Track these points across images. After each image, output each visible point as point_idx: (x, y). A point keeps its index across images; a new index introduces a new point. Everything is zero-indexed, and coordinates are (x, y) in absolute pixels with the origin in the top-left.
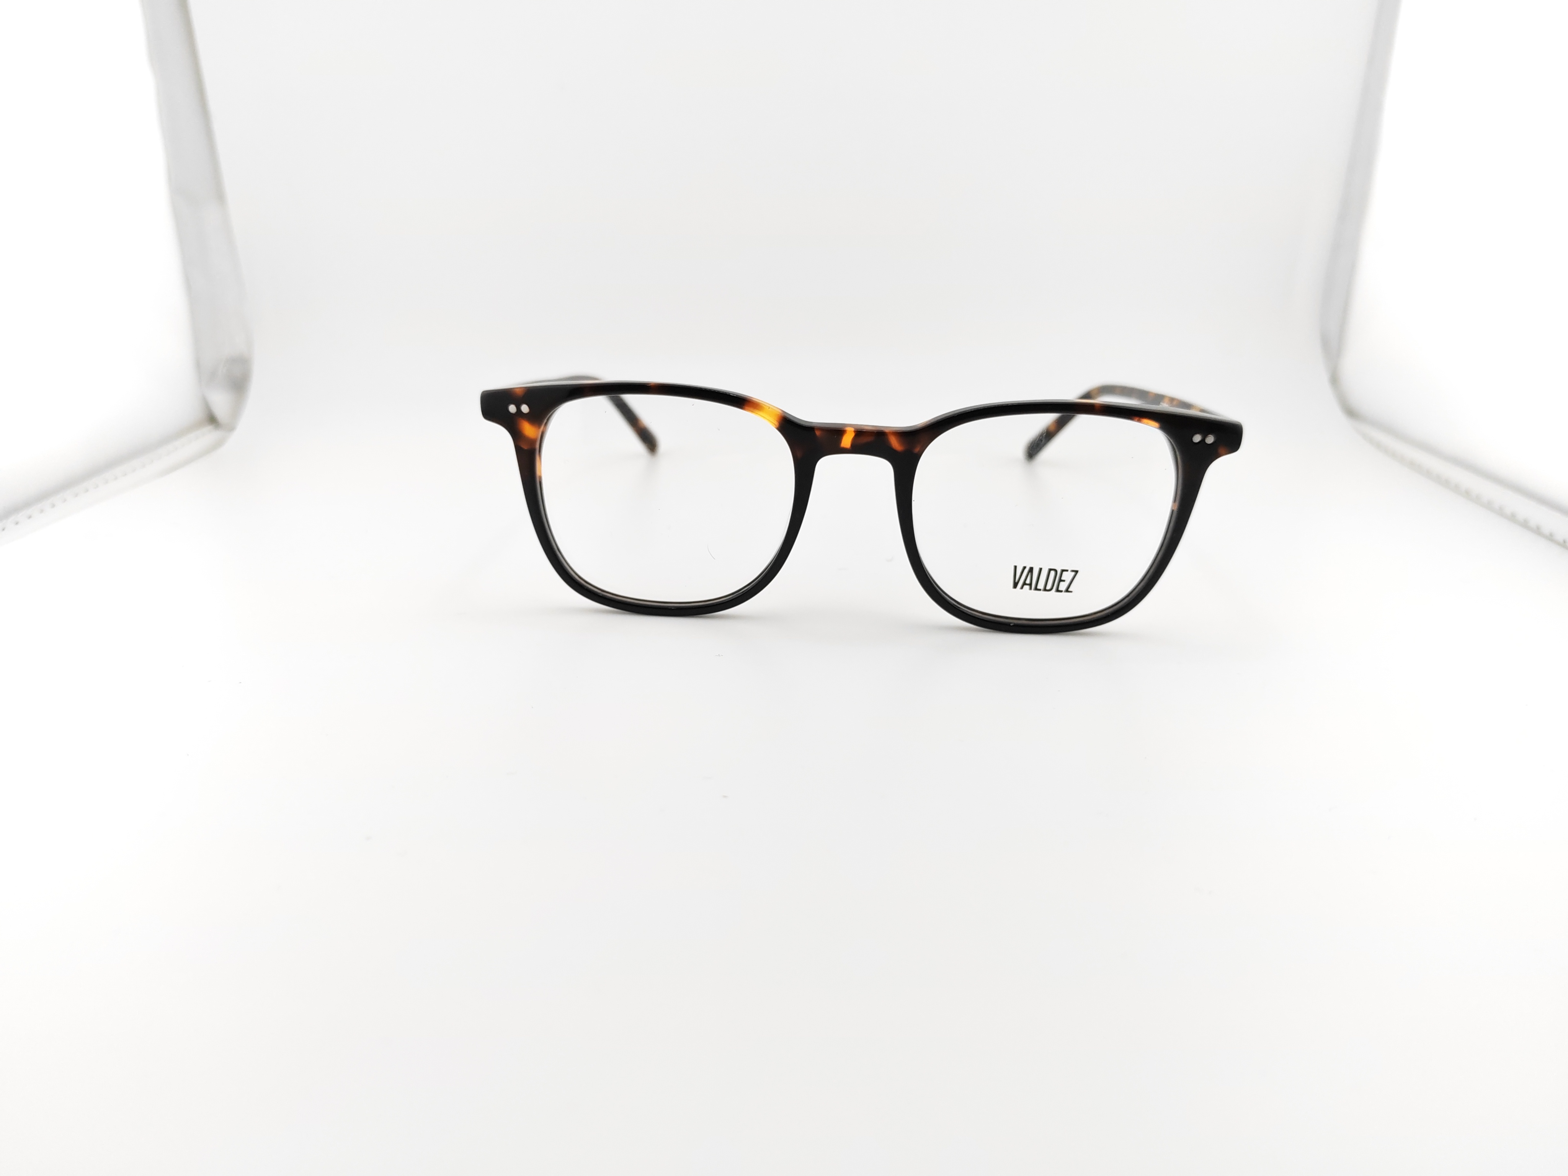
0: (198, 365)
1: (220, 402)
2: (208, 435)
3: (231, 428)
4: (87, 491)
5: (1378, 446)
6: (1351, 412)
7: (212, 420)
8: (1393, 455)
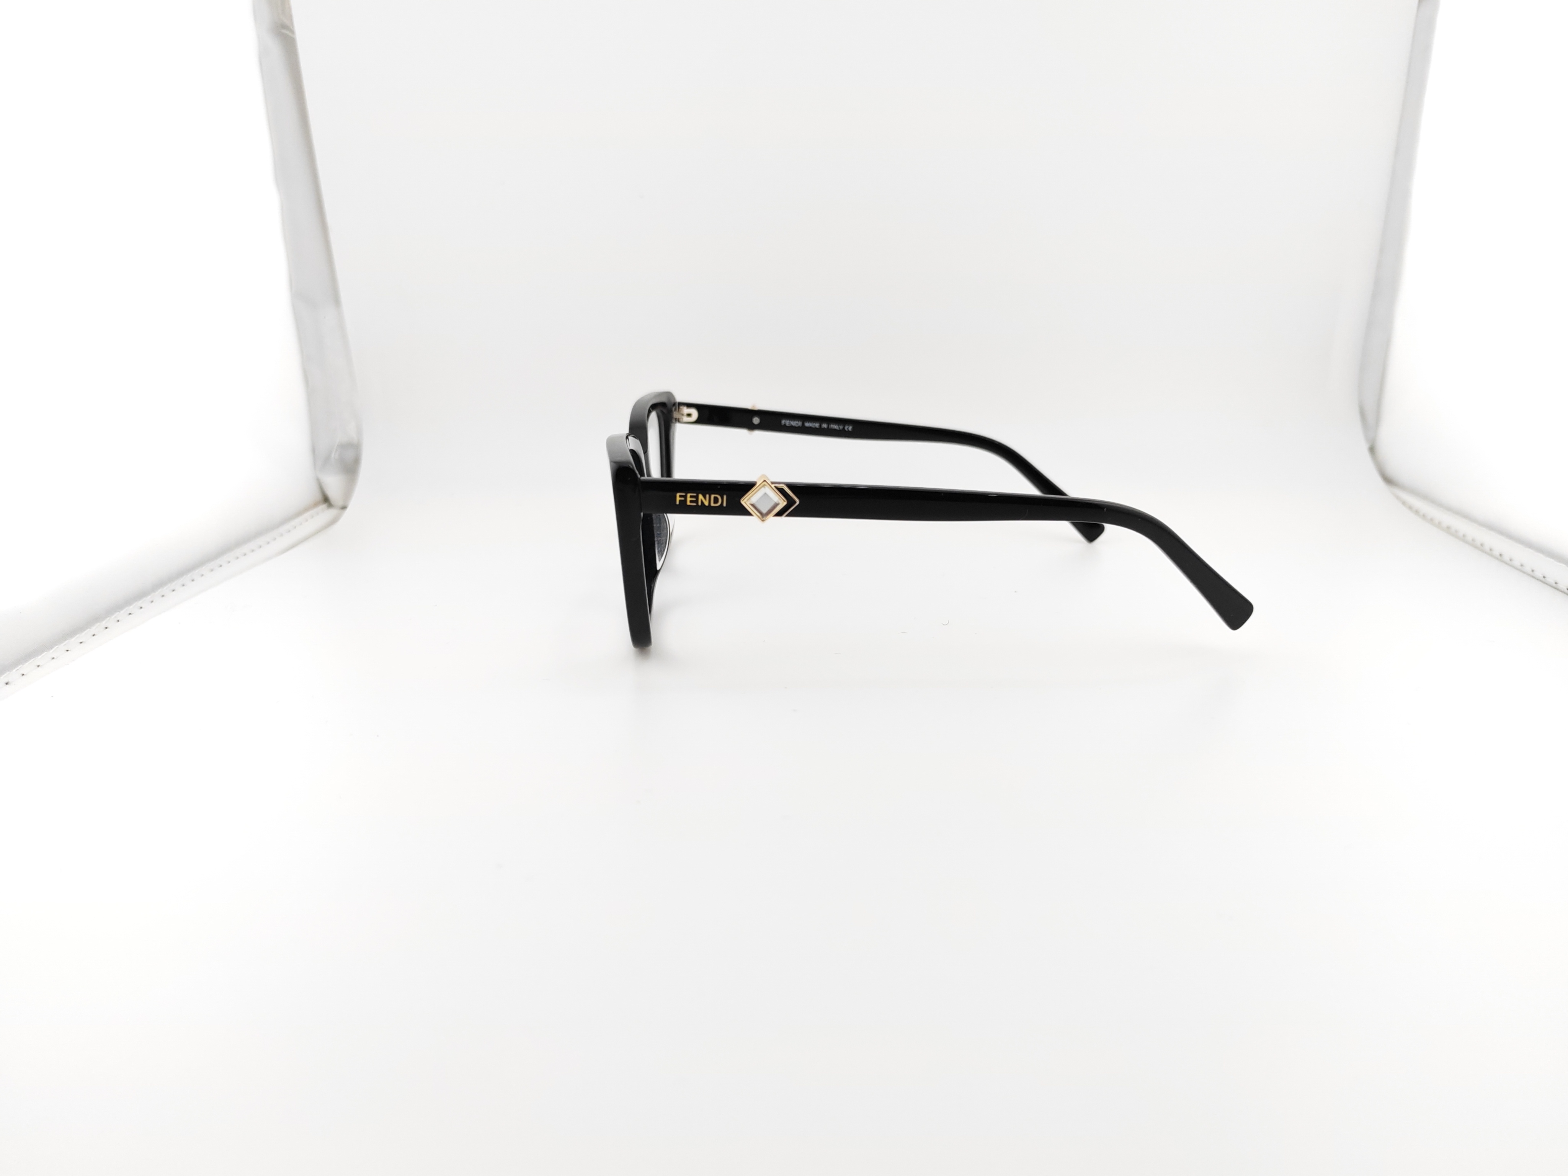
0: (314, 450)
1: (334, 484)
3: (344, 508)
4: (221, 566)
5: (1417, 512)
6: (1388, 480)
7: (326, 500)
8: (1431, 521)
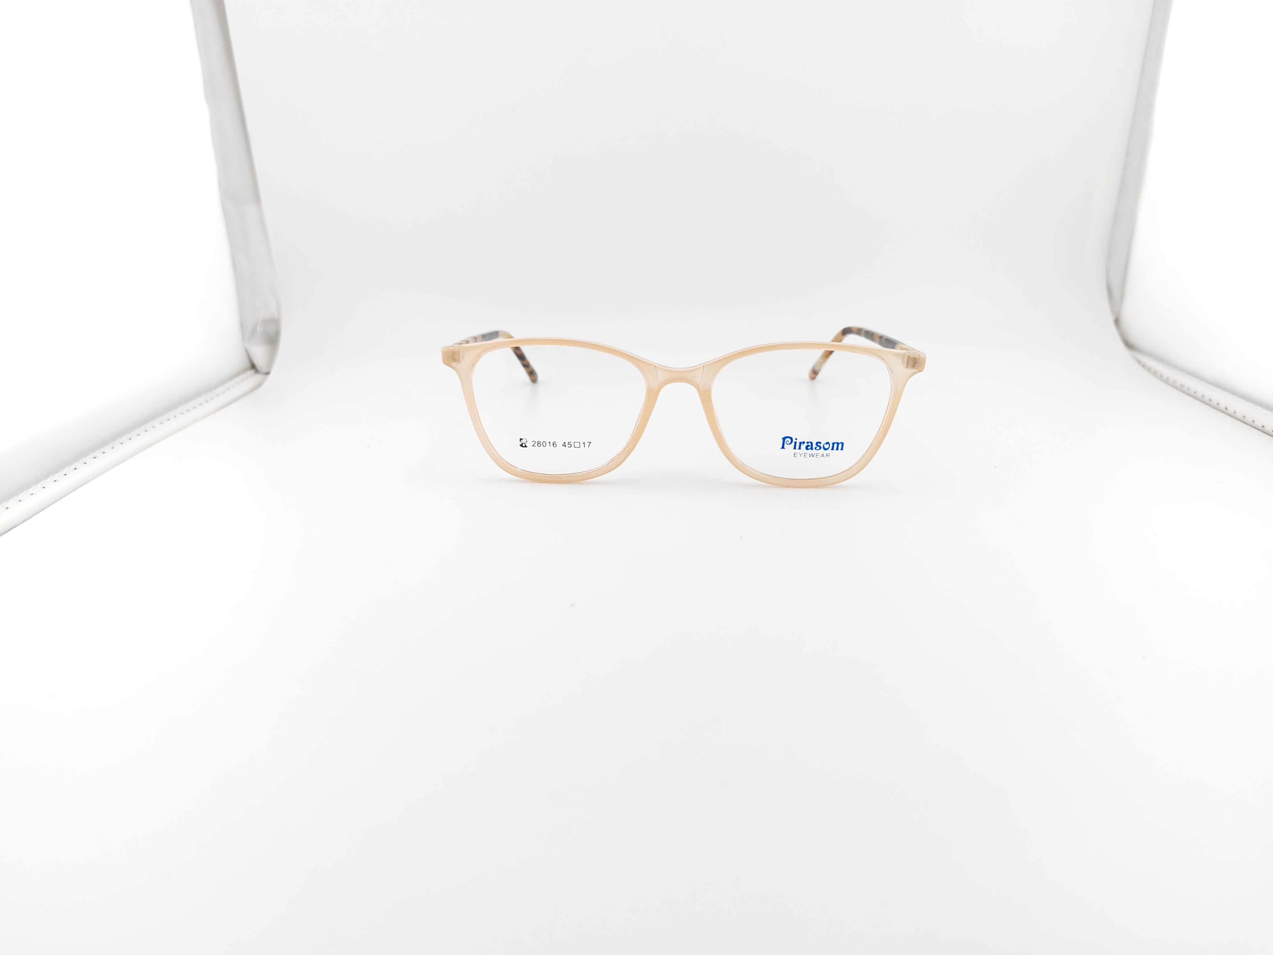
0: (242, 325)
1: (259, 354)
2: (252, 379)
3: (268, 373)
6: (1130, 346)
7: (253, 366)
